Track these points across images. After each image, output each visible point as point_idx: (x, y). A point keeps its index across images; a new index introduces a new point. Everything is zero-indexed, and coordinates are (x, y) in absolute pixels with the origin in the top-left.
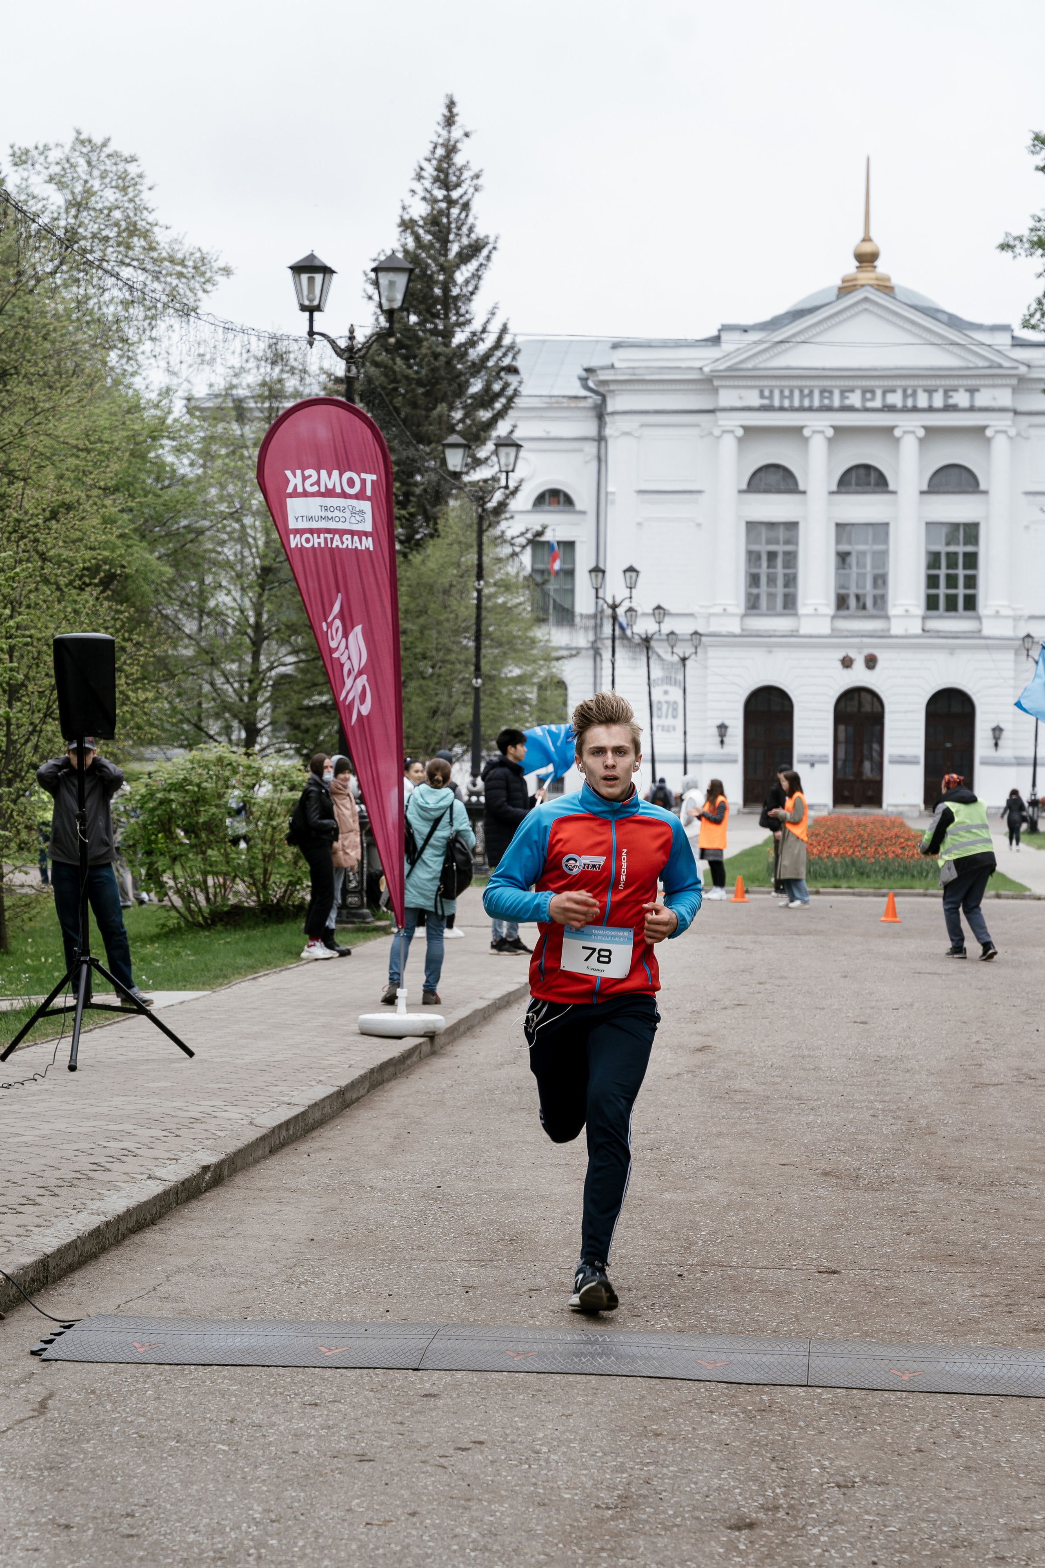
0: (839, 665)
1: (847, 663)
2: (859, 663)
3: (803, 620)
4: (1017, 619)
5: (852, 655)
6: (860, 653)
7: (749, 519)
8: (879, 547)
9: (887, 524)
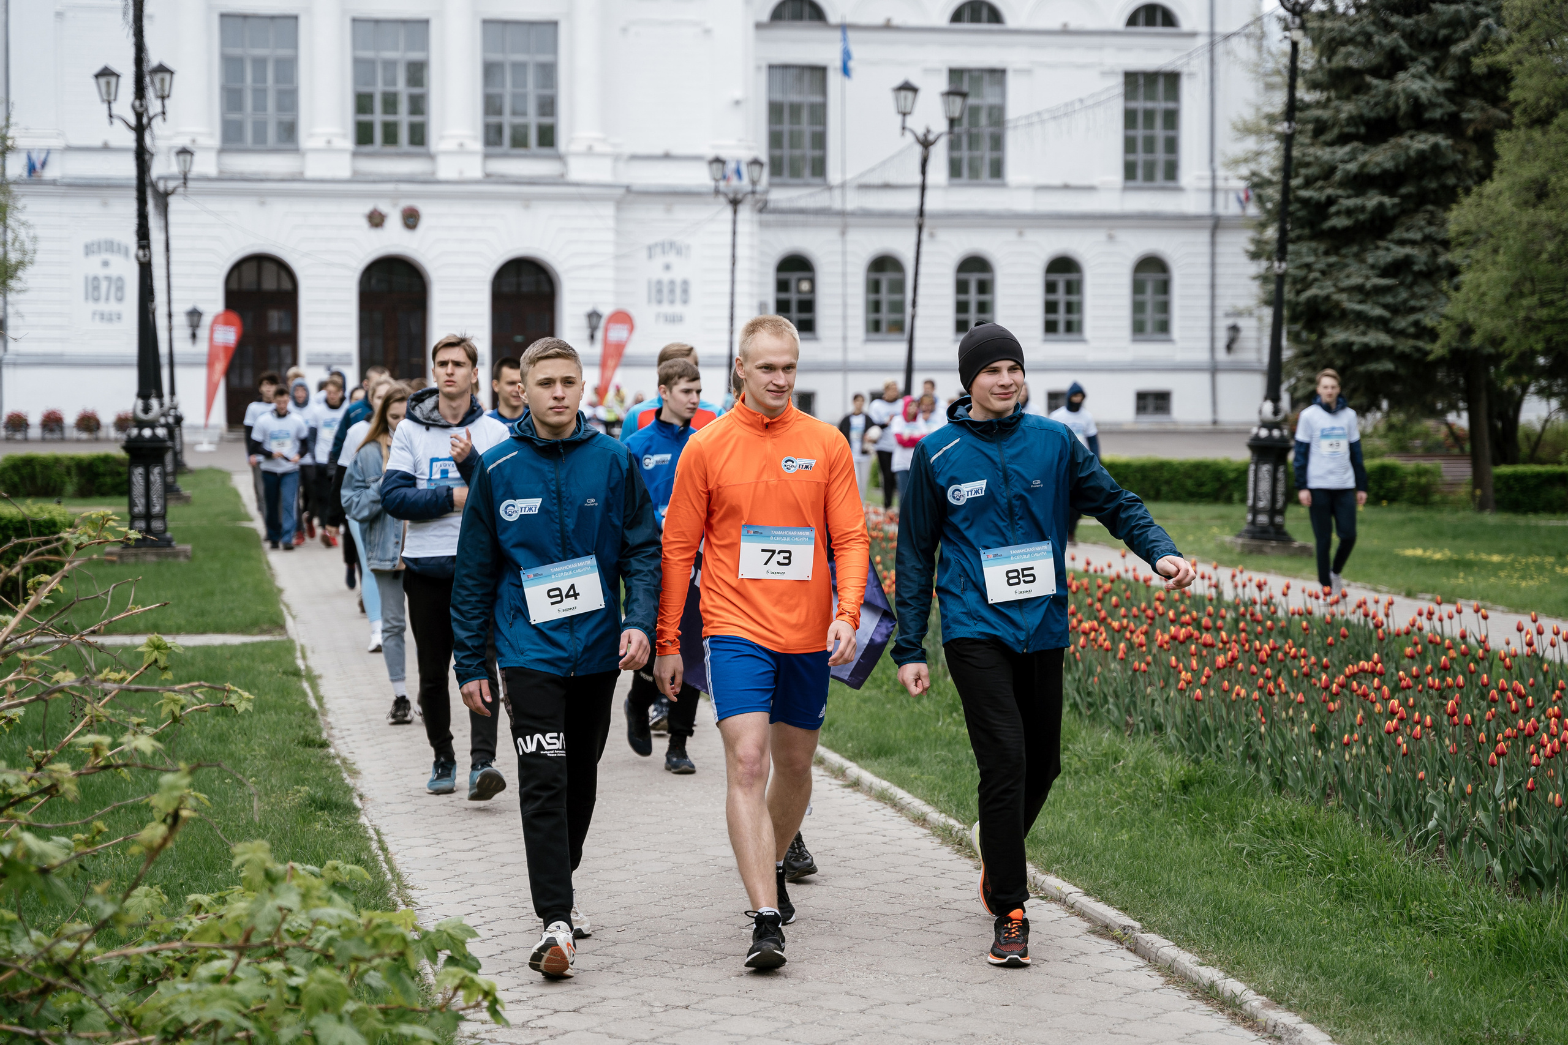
0: (364, 223)
1: (376, 220)
2: (394, 221)
3: (310, 158)
4: (617, 158)
5: (384, 207)
6: (395, 205)
7: (225, 10)
8: (416, 56)
9: (426, 22)
